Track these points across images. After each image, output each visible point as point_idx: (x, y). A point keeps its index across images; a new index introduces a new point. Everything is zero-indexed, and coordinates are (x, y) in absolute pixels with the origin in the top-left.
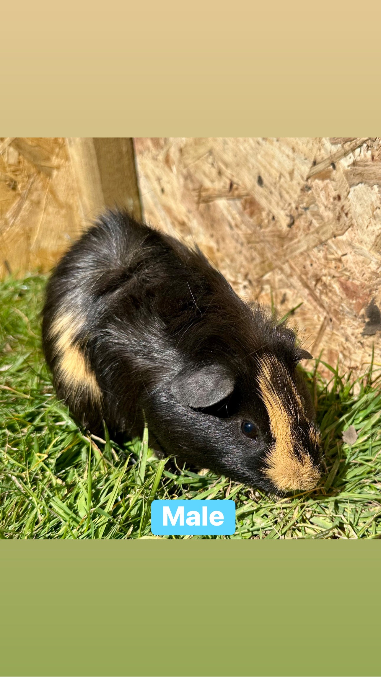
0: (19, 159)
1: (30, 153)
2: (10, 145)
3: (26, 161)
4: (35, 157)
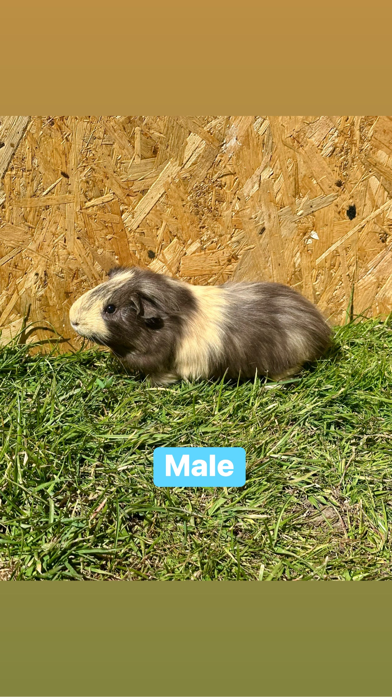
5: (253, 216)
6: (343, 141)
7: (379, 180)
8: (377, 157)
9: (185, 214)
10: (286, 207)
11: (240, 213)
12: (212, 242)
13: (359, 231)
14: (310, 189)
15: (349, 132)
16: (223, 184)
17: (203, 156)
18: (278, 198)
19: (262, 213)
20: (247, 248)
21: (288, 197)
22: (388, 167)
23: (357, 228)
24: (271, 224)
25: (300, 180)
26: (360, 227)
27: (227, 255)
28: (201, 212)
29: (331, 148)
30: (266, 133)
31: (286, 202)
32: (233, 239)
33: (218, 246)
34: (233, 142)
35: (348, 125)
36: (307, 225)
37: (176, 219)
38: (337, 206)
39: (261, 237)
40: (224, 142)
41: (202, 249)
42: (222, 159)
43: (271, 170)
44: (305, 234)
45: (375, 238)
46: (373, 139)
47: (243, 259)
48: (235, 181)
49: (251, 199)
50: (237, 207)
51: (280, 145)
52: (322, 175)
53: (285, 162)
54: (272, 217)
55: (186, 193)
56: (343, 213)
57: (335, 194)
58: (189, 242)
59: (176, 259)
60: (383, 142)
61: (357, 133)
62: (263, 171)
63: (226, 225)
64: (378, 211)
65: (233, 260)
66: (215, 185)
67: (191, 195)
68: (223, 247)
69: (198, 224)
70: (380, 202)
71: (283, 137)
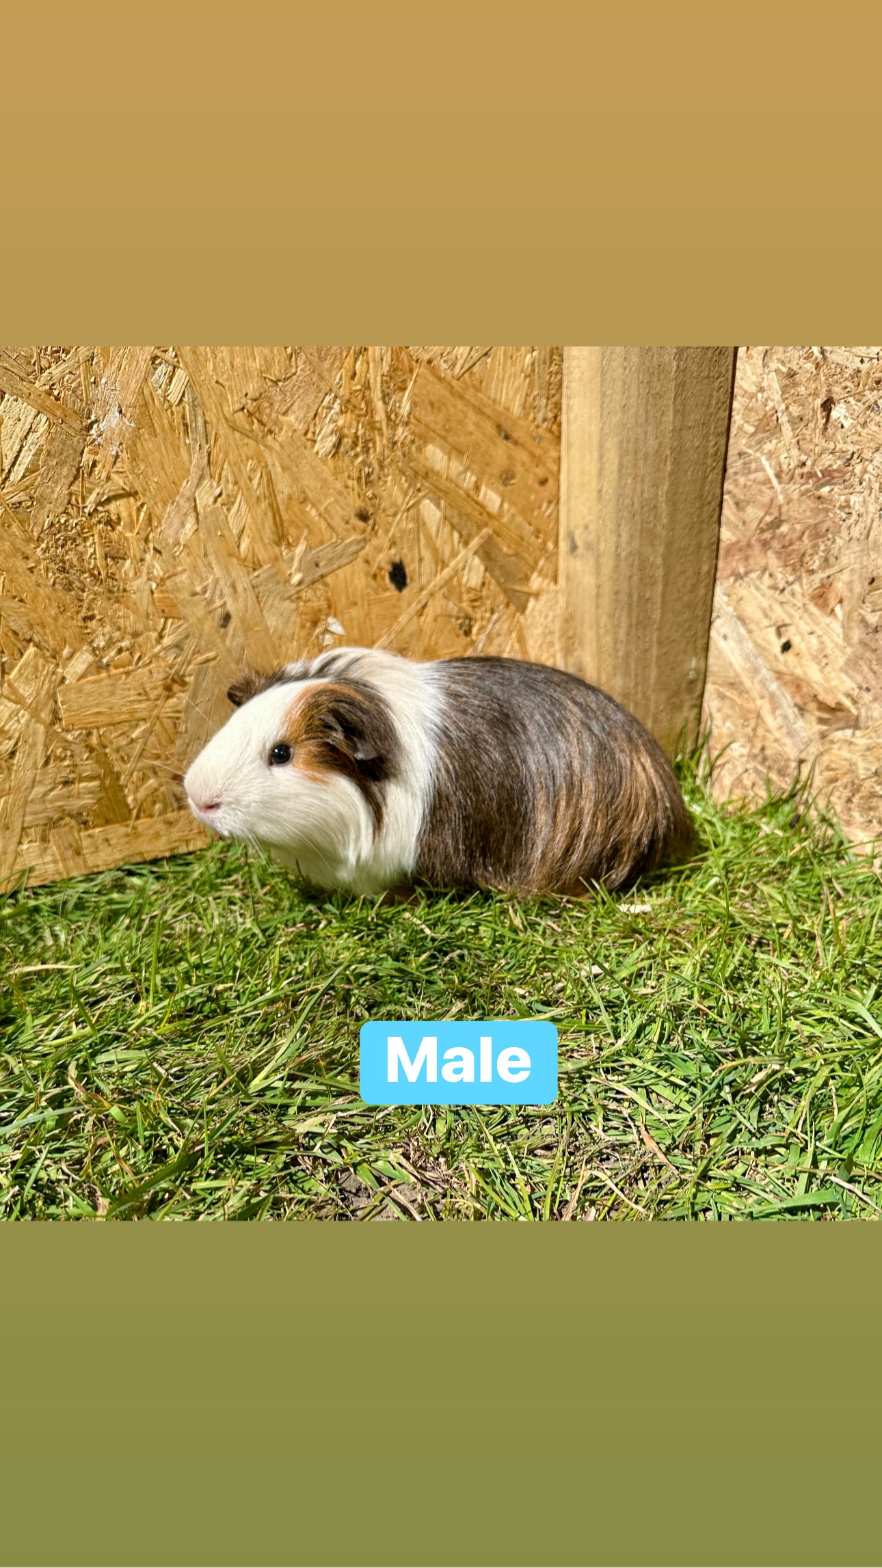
0: (484, 577)
1: (502, 567)
2: (476, 553)
3: (493, 581)
4: (508, 575)
5: (198, 589)
6: (354, 423)
7: (438, 506)
8: (426, 459)
9: (41, 591)
10: (266, 567)
11: (168, 583)
12: (120, 651)
13: (420, 613)
14: (308, 527)
15: (363, 405)
16: (114, 517)
17: (49, 453)
18: (243, 547)
19: (217, 581)
20: (200, 658)
21: (264, 545)
22: (452, 481)
23: (415, 607)
24: (241, 604)
25: (282, 508)
26: (420, 606)
27: (159, 676)
28: (77, 584)
29: (334, 439)
30: (186, 399)
31: (262, 555)
32: (166, 641)
33: (136, 657)
34: (113, 418)
35: (359, 387)
36: (316, 604)
37: (21, 601)
38: (367, 562)
39: (225, 634)
40: (93, 418)
41: (98, 667)
42: (97, 458)
43: (215, 484)
44: (315, 624)
45: (449, 627)
46: (412, 419)
47: (197, 683)
48: (139, 510)
49: (186, 551)
50: (158, 571)
51: (224, 429)
52: (327, 496)
53: (243, 467)
54: (240, 588)
55: (30, 540)
56: (383, 578)
57: (360, 537)
58: (66, 652)
59: (43, 693)
60: (432, 425)
61: (379, 405)
62: (198, 486)
63: (142, 610)
64: (447, 572)
65: (176, 687)
66: (94, 520)
67: (44, 546)
68: (146, 659)
69: (78, 612)
70: (447, 554)
71: (226, 410)
